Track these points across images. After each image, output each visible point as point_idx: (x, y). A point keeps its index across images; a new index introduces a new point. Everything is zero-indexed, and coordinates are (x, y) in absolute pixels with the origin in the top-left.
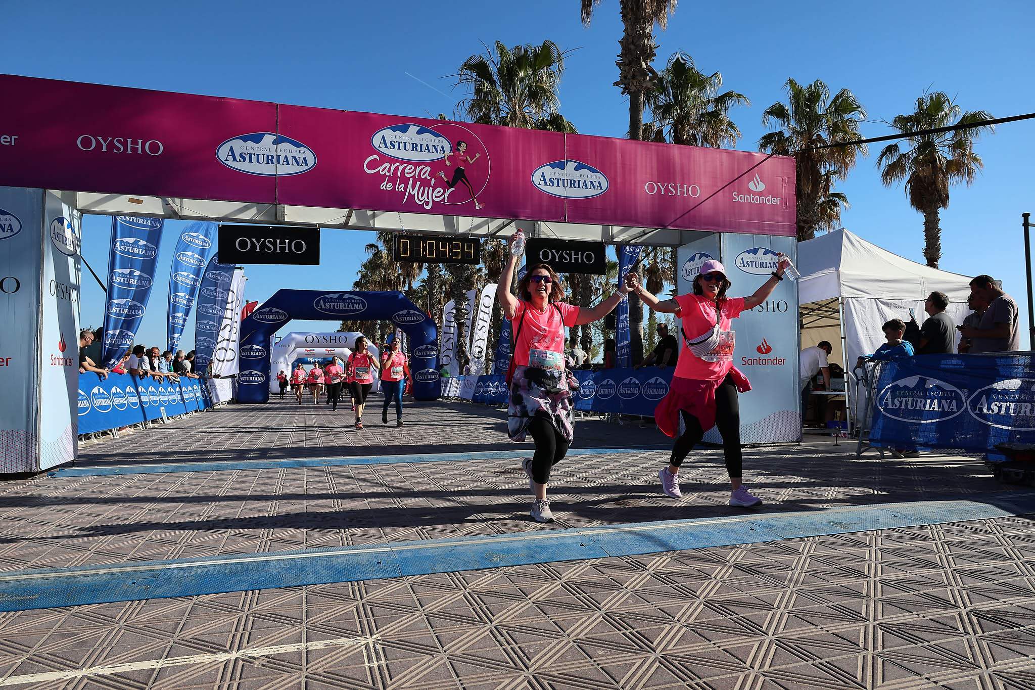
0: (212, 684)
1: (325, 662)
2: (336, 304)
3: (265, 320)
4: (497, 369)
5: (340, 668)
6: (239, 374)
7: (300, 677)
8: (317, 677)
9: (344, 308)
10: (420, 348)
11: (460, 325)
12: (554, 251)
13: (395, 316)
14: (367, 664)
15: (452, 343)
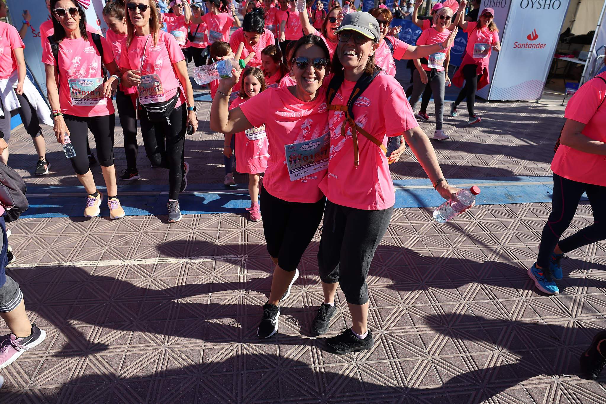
0: (176, 277)
1: (222, 270)
5: (227, 275)
7: (210, 278)
8: (217, 279)
14: (239, 274)
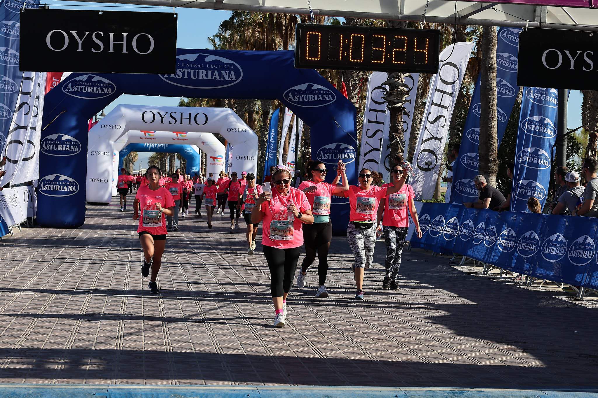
2: (192, 71)
3: (81, 94)
4: (455, 194)
6: (39, 180)
9: (205, 78)
10: (327, 147)
11: (395, 112)
12: (567, 52)
13: (288, 93)
15: (381, 140)
